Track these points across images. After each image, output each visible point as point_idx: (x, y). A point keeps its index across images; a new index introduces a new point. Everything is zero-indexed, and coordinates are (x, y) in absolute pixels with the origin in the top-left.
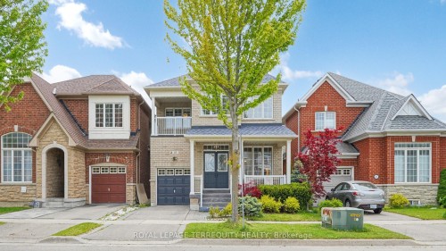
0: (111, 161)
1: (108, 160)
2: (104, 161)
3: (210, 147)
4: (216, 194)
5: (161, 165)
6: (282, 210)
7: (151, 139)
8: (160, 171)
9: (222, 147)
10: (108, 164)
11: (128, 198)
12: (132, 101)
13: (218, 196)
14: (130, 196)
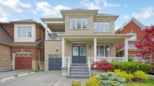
0: (24, 51)
1: (22, 51)
2: (20, 51)
3: (76, 44)
4: (79, 66)
5: (50, 53)
6: (134, 80)
7: (45, 41)
8: (50, 55)
9: (83, 44)
10: (22, 52)
11: (33, 67)
12: (37, 27)
13: (80, 68)
14: (34, 66)
